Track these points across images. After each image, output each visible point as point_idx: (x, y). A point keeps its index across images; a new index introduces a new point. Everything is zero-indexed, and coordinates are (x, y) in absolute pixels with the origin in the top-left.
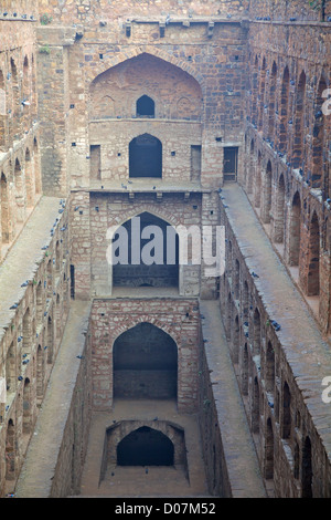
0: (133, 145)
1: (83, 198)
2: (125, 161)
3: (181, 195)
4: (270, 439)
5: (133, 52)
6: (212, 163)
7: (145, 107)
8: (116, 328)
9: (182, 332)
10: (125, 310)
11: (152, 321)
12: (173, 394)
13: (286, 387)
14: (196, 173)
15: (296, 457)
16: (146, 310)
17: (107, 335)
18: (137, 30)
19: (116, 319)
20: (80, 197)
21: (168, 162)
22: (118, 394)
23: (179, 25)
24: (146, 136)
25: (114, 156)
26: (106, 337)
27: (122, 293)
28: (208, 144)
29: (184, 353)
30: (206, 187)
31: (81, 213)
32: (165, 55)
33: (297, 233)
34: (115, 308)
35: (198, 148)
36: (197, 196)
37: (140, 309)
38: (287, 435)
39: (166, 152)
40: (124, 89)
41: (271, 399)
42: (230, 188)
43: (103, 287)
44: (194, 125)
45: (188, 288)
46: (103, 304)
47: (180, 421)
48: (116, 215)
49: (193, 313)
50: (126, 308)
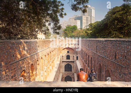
1: (61, 62)
2: (66, 58)
3: (72, 61)
6: (75, 58)
7: (68, 52)
9: (72, 77)
11: (69, 75)
14: (74, 59)
21: (70, 58)
24: (68, 55)
27: (66, 72)
28: (75, 56)
30: (75, 61)
36: (74, 62)
39: (70, 57)
40: (66, 50)
42: (77, 60)
44: (73, 54)
45: (73, 71)
48: (65, 64)
49: (73, 74)
50: (66, 74)
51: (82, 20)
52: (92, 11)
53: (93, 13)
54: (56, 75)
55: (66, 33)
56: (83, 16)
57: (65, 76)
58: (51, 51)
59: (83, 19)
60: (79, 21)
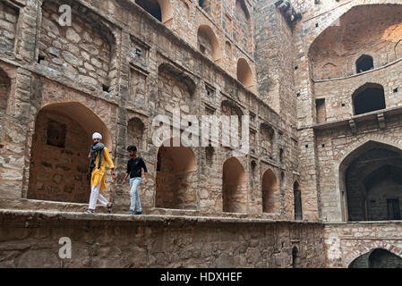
1: (307, 134)
2: (349, 110)
8: (349, 252)
10: (357, 235)
11: (388, 247)
16: (380, 236)
17: (340, 259)
19: (348, 244)
20: (305, 134)
21: (391, 99)
24: (367, 85)
25: (338, 107)
26: (339, 261)
31: (307, 146)
34: (347, 233)
37: (373, 234)
39: (388, 93)
40: (343, 56)
43: (333, 213)
46: (334, 229)
48: (341, 149)
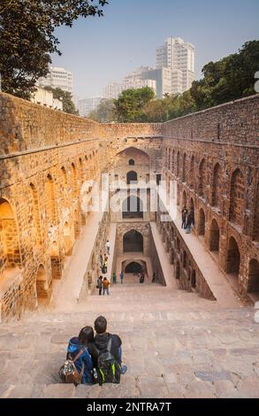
0: (128, 174)
4: (178, 268)
5: (127, 146)
6: (153, 180)
7: (132, 162)
9: (144, 232)
11: (135, 229)
12: (141, 250)
13: (185, 252)
15: (189, 275)
16: (133, 226)
18: (128, 140)
19: (124, 229)
21: (139, 179)
22: (125, 251)
23: (142, 138)
25: (122, 178)
26: (121, 234)
27: (126, 220)
28: (152, 174)
29: (145, 239)
32: (138, 147)
33: (185, 203)
34: (123, 225)
35: (148, 175)
38: (184, 266)
39: (138, 176)
40: (125, 157)
41: (179, 256)
43: (120, 219)
44: (147, 168)
45: (146, 218)
46: (120, 224)
47: (144, 259)
49: (148, 226)
50: (127, 225)
51: (161, 81)
52: (186, 55)
53: (189, 61)
54: (100, 233)
55: (122, 107)
56: (164, 69)
57: (124, 231)
58: (83, 158)
59: (164, 76)
60: (154, 82)
